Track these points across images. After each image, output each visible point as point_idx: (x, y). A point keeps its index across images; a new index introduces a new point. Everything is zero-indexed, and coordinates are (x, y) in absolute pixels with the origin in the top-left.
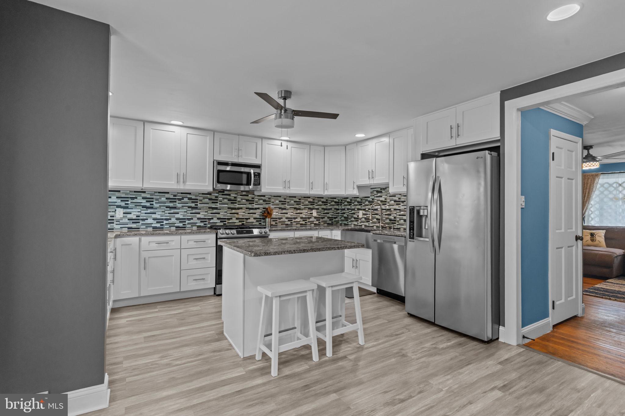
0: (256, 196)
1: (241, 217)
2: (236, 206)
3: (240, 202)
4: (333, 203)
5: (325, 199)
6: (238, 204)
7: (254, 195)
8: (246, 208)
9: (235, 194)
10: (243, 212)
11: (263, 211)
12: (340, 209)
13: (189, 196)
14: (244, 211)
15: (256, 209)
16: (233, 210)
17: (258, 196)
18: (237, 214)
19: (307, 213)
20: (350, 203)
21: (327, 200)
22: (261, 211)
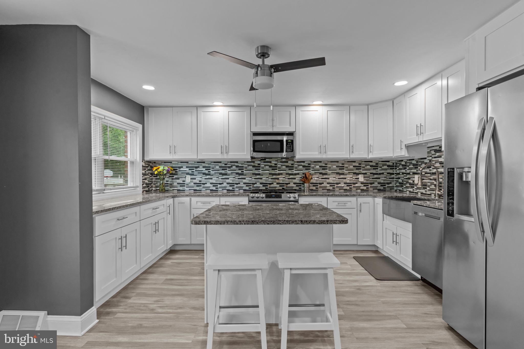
0: (295, 162)
1: (281, 182)
2: (276, 172)
3: (280, 168)
4: (385, 167)
5: (374, 163)
6: (278, 170)
7: (294, 161)
8: (286, 174)
9: (276, 161)
10: (283, 178)
11: (302, 176)
12: (395, 174)
13: (236, 164)
14: (284, 176)
15: (296, 174)
16: (274, 176)
17: (298, 162)
18: (278, 179)
19: (351, 178)
20: (405, 167)
21: (377, 164)
22: (301, 176)
